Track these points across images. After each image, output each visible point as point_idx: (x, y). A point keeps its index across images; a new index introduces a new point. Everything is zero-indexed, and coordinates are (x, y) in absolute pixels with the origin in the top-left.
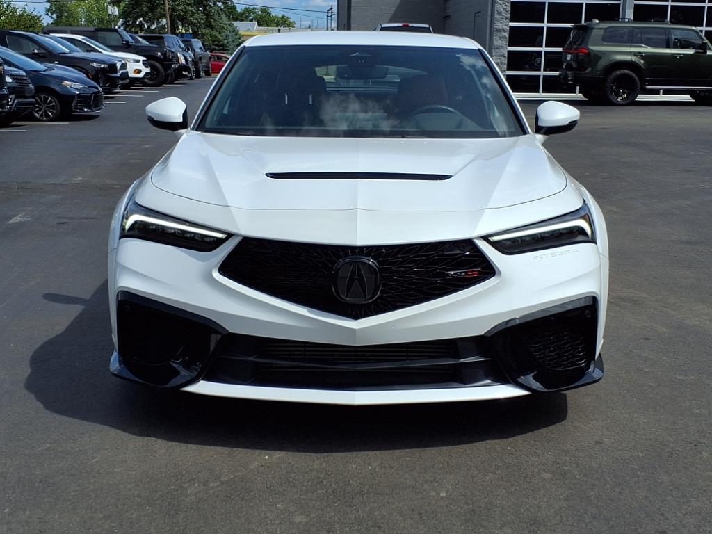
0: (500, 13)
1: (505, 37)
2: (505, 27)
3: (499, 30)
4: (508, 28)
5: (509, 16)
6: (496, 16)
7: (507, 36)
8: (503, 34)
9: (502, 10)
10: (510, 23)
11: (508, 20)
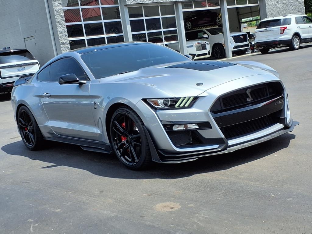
0: (62, 33)
1: (67, 48)
2: (66, 41)
3: (63, 44)
4: (69, 42)
5: (67, 34)
6: (60, 34)
7: (69, 46)
8: (66, 45)
10: (69, 39)
11: (67, 37)
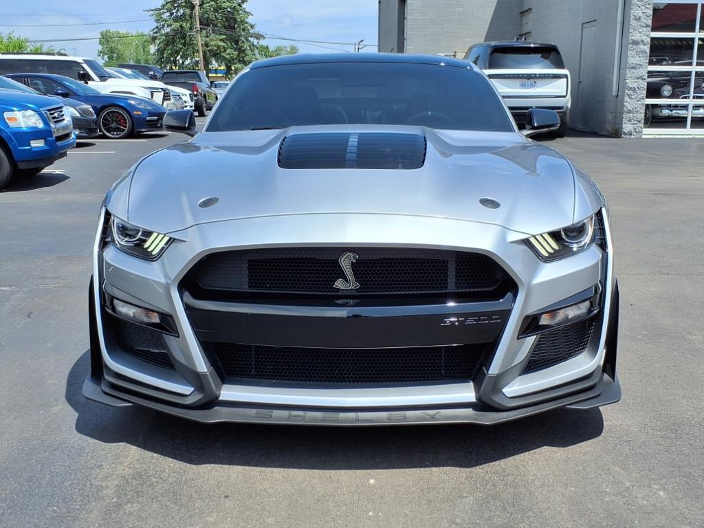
0: (638, 19)
1: (644, 52)
2: (644, 38)
3: (636, 43)
4: (649, 40)
5: (650, 22)
6: (633, 22)
7: (648, 50)
8: (642, 47)
9: (640, 15)
10: (652, 33)
11: (649, 29)
